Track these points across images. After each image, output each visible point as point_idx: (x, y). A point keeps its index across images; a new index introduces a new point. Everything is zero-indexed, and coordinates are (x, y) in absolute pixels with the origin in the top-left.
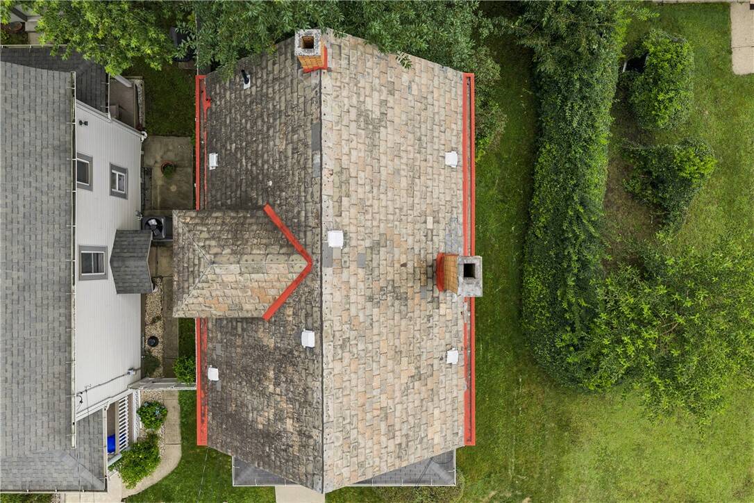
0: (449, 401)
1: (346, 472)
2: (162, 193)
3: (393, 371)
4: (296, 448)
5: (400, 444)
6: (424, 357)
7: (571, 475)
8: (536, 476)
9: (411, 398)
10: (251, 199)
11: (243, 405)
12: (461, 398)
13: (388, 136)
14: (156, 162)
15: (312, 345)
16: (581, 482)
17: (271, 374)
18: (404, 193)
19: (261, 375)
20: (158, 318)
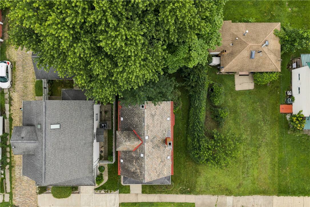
0: (168, 166)
1: (149, 179)
2: (104, 117)
3: (157, 161)
4: (139, 175)
5: (158, 174)
6: (163, 158)
7: (199, 183)
8: (191, 183)
9: (160, 166)
10: (130, 128)
11: (128, 167)
12: (171, 165)
13: (156, 117)
14: (103, 110)
15: (143, 156)
16: (201, 185)
17: (135, 161)
18: (159, 127)
19: (132, 161)
20: (103, 146)
